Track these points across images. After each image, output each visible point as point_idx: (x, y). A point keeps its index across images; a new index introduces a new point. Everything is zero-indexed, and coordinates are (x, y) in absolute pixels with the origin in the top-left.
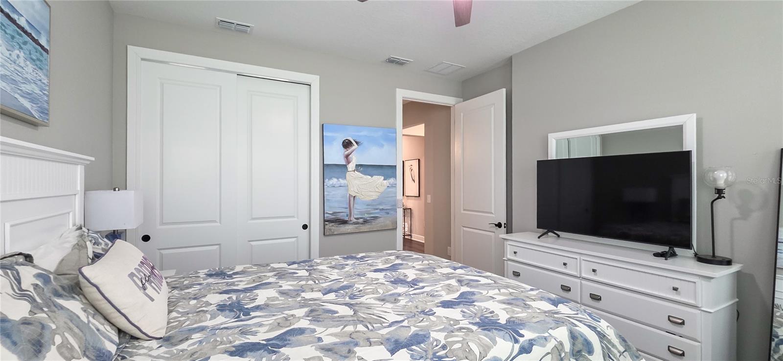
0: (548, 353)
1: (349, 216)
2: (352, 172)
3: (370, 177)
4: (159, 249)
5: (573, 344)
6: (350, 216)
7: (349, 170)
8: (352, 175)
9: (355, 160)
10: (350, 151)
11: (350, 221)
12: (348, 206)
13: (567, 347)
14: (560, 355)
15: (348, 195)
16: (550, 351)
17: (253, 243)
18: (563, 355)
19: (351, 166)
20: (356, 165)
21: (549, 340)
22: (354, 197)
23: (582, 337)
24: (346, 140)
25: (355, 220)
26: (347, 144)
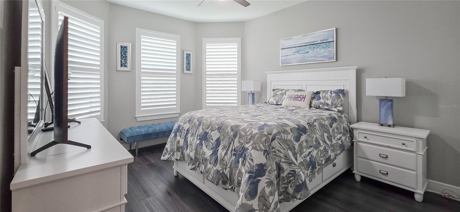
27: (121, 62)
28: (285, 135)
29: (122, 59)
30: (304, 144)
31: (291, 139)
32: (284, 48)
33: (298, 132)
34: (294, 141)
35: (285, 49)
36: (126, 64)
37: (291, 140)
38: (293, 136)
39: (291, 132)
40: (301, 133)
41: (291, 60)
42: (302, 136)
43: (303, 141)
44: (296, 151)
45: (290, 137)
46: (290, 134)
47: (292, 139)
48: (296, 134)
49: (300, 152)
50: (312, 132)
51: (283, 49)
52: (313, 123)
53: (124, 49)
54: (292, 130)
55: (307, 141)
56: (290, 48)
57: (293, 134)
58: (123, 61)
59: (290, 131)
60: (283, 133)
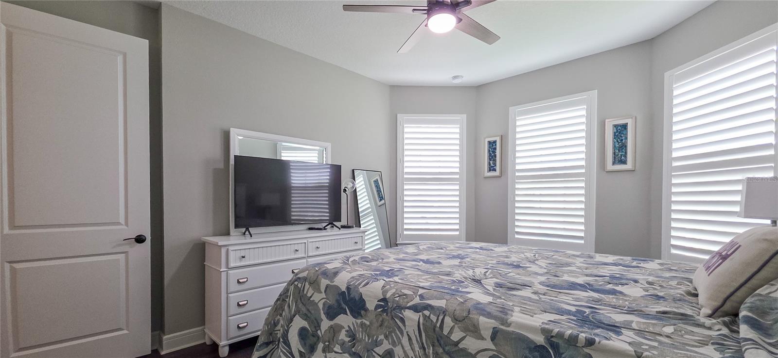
27: (489, 164)
28: (310, 289)
29: (490, 160)
30: (343, 336)
31: (319, 304)
33: (337, 301)
34: (322, 312)
36: (495, 167)
37: (317, 304)
38: (324, 300)
39: (325, 292)
40: (344, 306)
42: (342, 315)
43: (344, 328)
44: (319, 332)
45: (319, 298)
46: (321, 292)
47: (321, 305)
48: (332, 301)
49: (327, 343)
50: (381, 326)
52: (401, 308)
53: (492, 144)
54: (328, 289)
55: (352, 335)
57: (325, 297)
58: (491, 162)
59: (323, 289)
60: (310, 284)
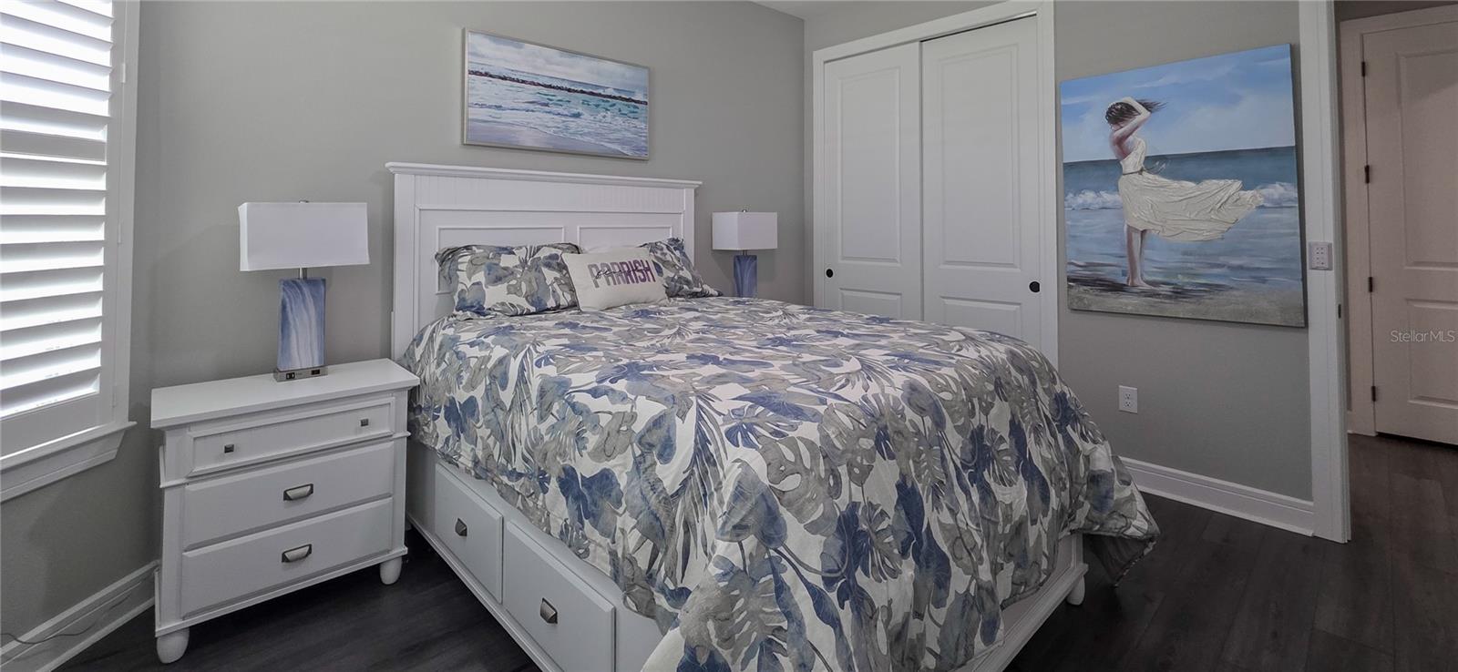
0: (610, 413)
1: (1129, 274)
2: (1137, 175)
3: (1191, 184)
4: (841, 289)
5: (649, 430)
6: (1133, 278)
7: (1126, 170)
8: (1135, 182)
9: (1142, 146)
10: (1126, 128)
11: (1133, 286)
12: (1125, 253)
13: (638, 427)
14: (621, 426)
15: (1126, 227)
16: (614, 412)
17: (948, 302)
18: (624, 428)
19: (1132, 163)
20: (1147, 158)
21: (625, 402)
22: (1144, 232)
23: (668, 431)
24: (1117, 104)
25: (1147, 287)
26: (1119, 114)
32: (483, 72)
35: (491, 76)
41: (516, 128)
51: (481, 74)
56: (513, 80)
